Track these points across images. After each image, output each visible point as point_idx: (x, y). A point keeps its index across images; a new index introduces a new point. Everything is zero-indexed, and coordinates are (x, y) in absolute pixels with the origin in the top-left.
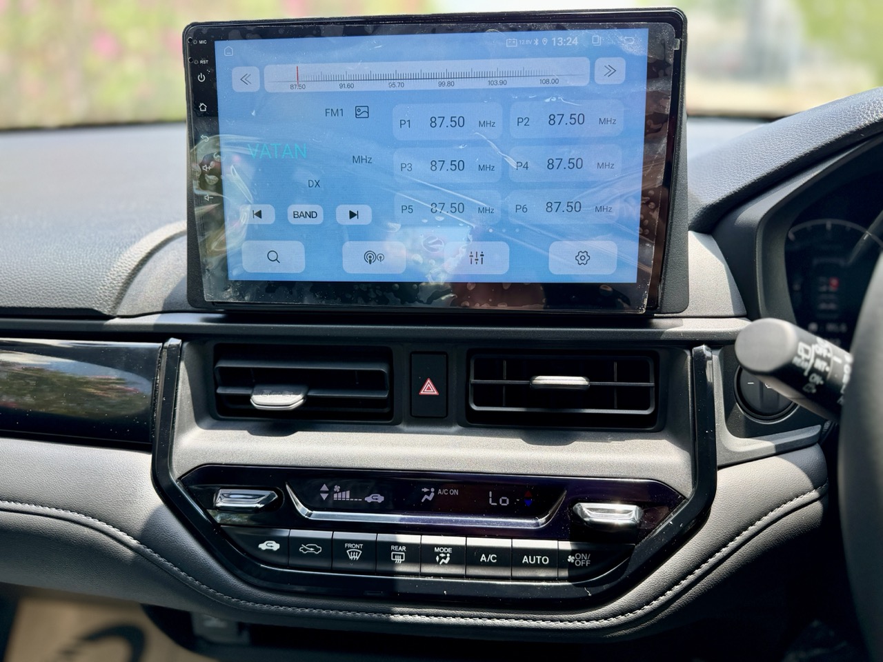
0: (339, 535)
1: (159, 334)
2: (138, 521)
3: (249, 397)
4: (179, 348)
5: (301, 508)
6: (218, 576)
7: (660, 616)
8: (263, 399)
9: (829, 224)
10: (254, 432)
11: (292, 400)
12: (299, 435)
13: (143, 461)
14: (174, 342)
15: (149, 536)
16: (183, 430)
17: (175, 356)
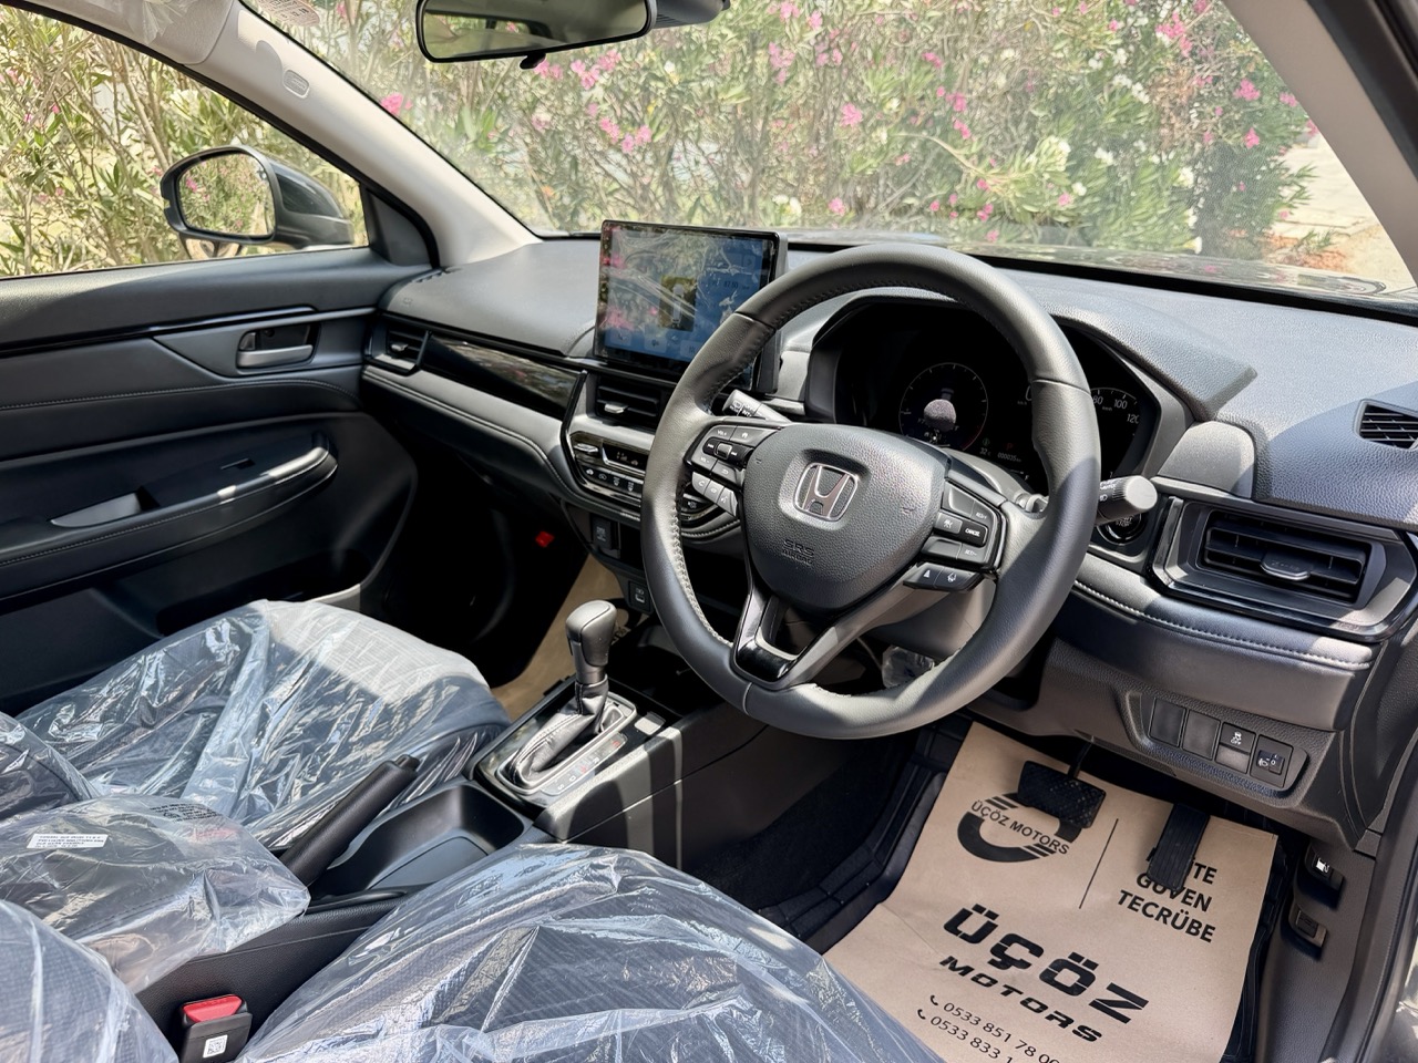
0: (613, 473)
1: (580, 367)
2: (549, 449)
3: (604, 405)
4: (585, 375)
5: (605, 459)
6: (566, 475)
7: (715, 539)
8: (609, 407)
9: (955, 365)
10: (604, 423)
11: (619, 410)
12: (619, 427)
13: (559, 423)
14: (584, 372)
15: (551, 456)
16: (579, 414)
17: (582, 379)
